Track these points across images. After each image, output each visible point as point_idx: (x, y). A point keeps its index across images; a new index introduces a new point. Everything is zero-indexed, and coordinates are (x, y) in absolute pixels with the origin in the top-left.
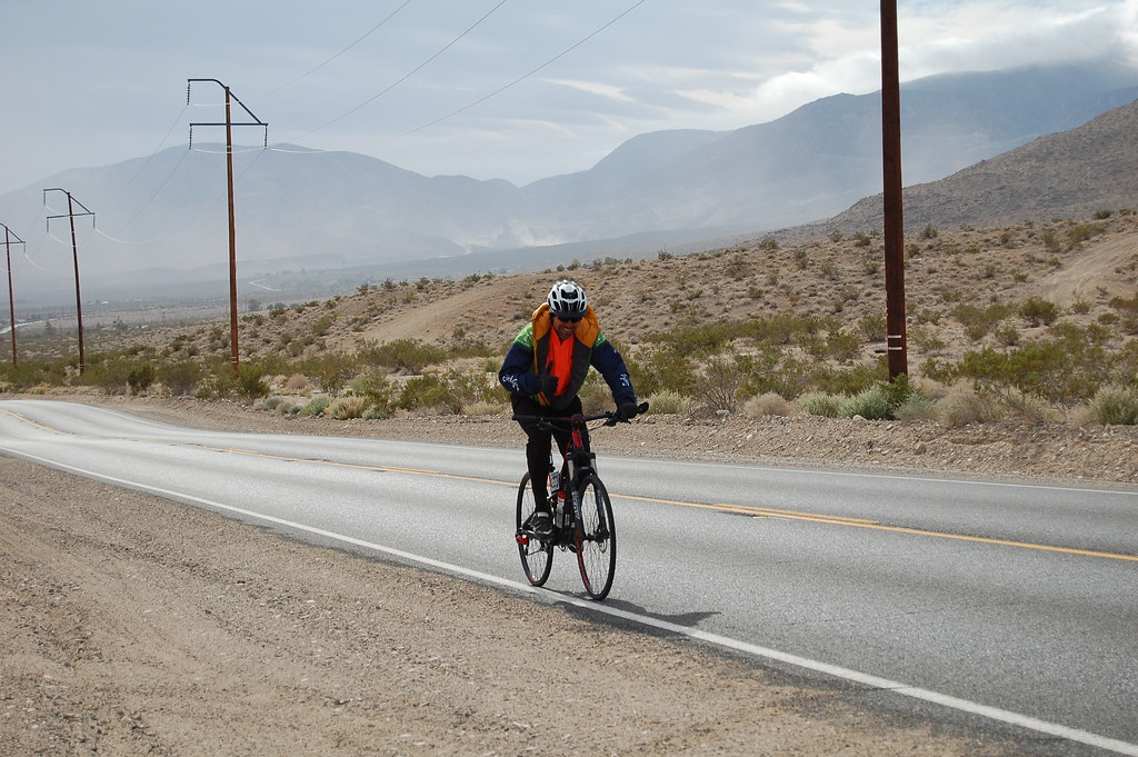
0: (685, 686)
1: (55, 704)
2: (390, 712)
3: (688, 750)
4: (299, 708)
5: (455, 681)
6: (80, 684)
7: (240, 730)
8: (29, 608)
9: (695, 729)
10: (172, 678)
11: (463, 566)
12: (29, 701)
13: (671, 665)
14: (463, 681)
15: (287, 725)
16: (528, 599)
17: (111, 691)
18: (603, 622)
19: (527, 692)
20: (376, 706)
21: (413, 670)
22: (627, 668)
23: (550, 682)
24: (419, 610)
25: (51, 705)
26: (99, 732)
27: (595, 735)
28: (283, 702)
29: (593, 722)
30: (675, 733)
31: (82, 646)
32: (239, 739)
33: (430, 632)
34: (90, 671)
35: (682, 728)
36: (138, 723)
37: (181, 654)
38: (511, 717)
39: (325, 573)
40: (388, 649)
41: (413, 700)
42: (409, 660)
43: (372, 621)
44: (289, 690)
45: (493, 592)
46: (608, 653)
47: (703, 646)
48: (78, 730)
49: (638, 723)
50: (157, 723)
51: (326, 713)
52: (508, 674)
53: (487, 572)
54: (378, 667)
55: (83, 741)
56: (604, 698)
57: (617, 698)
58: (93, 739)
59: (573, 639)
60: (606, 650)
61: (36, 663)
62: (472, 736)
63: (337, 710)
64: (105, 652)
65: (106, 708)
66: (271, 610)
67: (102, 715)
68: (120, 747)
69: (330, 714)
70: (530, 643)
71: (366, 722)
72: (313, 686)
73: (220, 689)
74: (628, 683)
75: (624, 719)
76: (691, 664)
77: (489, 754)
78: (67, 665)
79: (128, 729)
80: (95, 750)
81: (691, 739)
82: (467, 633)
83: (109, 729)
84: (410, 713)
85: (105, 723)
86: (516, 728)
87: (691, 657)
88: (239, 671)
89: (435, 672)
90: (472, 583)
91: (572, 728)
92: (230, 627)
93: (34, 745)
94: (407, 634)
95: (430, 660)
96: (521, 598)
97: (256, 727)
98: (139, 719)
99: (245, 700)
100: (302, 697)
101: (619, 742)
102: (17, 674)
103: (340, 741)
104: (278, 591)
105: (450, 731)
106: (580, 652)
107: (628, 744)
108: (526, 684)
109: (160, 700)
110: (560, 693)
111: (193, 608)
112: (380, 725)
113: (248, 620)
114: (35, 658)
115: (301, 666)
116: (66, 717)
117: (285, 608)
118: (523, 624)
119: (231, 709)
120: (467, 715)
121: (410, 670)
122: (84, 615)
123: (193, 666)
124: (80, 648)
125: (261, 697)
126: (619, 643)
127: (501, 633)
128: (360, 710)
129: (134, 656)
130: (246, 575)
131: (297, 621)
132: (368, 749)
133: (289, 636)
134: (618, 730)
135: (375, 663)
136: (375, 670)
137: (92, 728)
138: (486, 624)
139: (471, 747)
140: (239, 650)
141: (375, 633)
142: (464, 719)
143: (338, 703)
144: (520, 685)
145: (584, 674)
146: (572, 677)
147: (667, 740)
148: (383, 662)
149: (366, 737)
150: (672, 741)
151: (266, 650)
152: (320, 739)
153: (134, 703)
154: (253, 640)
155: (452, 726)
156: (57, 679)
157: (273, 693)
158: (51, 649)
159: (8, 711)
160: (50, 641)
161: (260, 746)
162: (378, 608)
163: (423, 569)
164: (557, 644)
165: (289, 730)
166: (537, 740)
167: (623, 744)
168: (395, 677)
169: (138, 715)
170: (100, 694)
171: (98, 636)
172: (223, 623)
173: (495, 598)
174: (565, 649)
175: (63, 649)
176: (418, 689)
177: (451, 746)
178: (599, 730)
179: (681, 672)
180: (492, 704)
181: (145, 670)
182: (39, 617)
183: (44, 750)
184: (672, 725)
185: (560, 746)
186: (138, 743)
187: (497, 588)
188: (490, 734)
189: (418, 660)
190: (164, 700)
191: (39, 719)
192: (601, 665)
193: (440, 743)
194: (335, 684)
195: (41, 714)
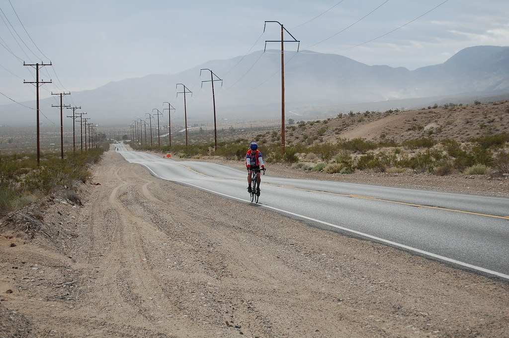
0: (499, 299)
1: (213, 296)
2: (364, 305)
3: (502, 329)
4: (322, 302)
5: (392, 293)
6: (224, 287)
7: (296, 311)
8: (199, 253)
9: (505, 319)
10: (264, 286)
11: (391, 240)
12: (202, 294)
13: (491, 289)
14: (395, 293)
15: (317, 309)
16: (423, 256)
17: (237, 291)
18: (458, 268)
19: (425, 299)
20: (357, 302)
21: (372, 287)
22: (471, 290)
23: (435, 295)
24: (373, 260)
25: (211, 296)
26: (233, 309)
27: (459, 320)
28: (314, 299)
29: (457, 314)
30: (496, 321)
31: (223, 270)
32: (296, 314)
33: (379, 270)
34: (227, 281)
35: (499, 318)
36: (250, 305)
37: (267, 276)
38: (419, 310)
39: (329, 242)
40: (360, 277)
41: (373, 300)
42: (370, 282)
43: (352, 264)
44: (316, 294)
45: (406, 253)
46: (462, 283)
47: (505, 281)
48: (224, 308)
49: (478, 315)
50: (259, 306)
51: (334, 304)
52: (416, 290)
53: (403, 244)
54: (356, 285)
55: (227, 313)
56: (461, 303)
57: (467, 303)
58: (231, 312)
59: (445, 276)
60: (461, 281)
61: (204, 277)
62: (402, 318)
63: (339, 303)
64: (234, 273)
65: (236, 298)
66: (306, 257)
67: (234, 301)
68: (242, 316)
69: (336, 305)
70: (425, 277)
71: (352, 309)
72: (327, 292)
73: (286, 292)
74: (472, 297)
75: (471, 313)
76: (500, 289)
77: (410, 326)
78: (217, 279)
79: (246, 308)
80: (232, 317)
81: (503, 323)
82: (396, 271)
83: (237, 308)
84: (372, 306)
85: (236, 305)
86: (422, 315)
87: (500, 286)
88: (294, 284)
89: (382, 288)
90: (397, 248)
91: (447, 316)
92: (289, 264)
93: (205, 314)
94: (368, 270)
95: (380, 282)
96: (420, 256)
97: (303, 309)
98: (251, 304)
99: (298, 297)
100: (323, 297)
101: (470, 323)
102: (196, 282)
103: (341, 317)
104: (309, 249)
105: (391, 315)
106: (448, 282)
107: (474, 325)
108: (425, 295)
109: (259, 296)
110: (440, 300)
111: (271, 255)
112: (359, 311)
113: (296, 261)
114: (203, 275)
115: (321, 283)
116: (219, 302)
117: (313, 257)
118: (421, 268)
119: (291, 301)
120: (399, 308)
121: (371, 287)
122: (223, 256)
123: (273, 281)
124: (222, 272)
125: (304, 296)
126: (466, 278)
127: (411, 272)
128: (349, 304)
129: (246, 276)
130: (294, 241)
131: (318, 263)
132: (354, 321)
133: (315, 269)
134: (469, 318)
135: (355, 283)
136: (355, 286)
137: (230, 307)
138: (404, 267)
139: (401, 323)
140: (293, 275)
141: (354, 270)
142: (397, 310)
143: (339, 300)
144: (421, 295)
145: (451, 292)
146: (445, 293)
147: (492, 323)
148: (359, 283)
149: (353, 316)
150: (494, 324)
151: (305, 275)
152: (332, 316)
153: (248, 297)
154: (299, 270)
155: (392, 313)
156: (214, 284)
157: (309, 294)
158: (210, 271)
159: (193, 298)
160: (210, 268)
161: (305, 318)
162: (354, 258)
163: (374, 241)
164: (437, 278)
165: (318, 311)
166: (432, 321)
167: (471, 324)
168: (364, 290)
169: (249, 303)
170: (233, 292)
171: (231, 266)
172: (285, 263)
173: (408, 256)
174: (442, 280)
175: (215, 271)
176: (375, 296)
177: (392, 321)
178: (460, 318)
179: (496, 293)
180: (410, 303)
181: (252, 282)
182: (204, 257)
183: (210, 316)
184: (494, 317)
185: (442, 324)
186: (251, 314)
187: (408, 251)
188: (409, 318)
189: (374, 282)
190: (261, 296)
191: (207, 302)
192: (459, 288)
193: (387, 320)
194: (337, 292)
195: (207, 300)
